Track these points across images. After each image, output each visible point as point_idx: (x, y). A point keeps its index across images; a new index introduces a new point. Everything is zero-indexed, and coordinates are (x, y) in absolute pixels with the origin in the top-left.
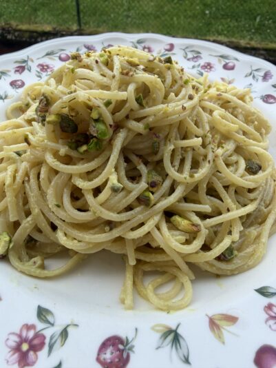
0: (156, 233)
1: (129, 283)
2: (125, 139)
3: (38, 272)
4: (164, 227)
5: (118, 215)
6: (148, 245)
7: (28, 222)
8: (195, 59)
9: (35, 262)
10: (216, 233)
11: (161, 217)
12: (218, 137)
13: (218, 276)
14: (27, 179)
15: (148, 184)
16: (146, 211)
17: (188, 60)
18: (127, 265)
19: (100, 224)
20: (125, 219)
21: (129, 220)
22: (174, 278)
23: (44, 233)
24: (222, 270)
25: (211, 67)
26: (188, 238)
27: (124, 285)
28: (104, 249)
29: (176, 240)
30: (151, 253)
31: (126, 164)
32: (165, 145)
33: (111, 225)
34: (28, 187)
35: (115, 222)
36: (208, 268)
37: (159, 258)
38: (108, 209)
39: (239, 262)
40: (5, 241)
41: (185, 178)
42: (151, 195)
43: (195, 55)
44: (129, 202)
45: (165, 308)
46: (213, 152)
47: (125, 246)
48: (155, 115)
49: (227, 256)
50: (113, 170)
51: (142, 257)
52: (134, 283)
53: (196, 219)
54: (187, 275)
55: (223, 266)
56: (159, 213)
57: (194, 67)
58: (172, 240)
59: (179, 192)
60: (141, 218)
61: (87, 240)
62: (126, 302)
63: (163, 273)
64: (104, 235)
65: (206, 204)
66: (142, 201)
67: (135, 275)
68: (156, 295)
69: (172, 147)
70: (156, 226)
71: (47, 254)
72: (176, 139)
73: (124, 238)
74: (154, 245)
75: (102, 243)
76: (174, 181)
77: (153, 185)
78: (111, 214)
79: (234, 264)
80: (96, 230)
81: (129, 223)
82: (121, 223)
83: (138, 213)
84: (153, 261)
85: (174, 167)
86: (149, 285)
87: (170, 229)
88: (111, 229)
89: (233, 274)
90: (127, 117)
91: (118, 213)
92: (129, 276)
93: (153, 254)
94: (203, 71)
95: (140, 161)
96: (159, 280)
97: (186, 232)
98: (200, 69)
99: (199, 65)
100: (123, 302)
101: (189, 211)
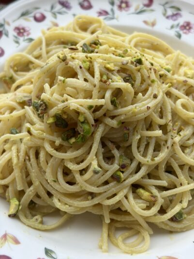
0: (125, 202)
1: (105, 235)
2: (103, 132)
3: (40, 226)
4: (131, 197)
5: (97, 189)
6: (119, 209)
7: (31, 191)
8: (175, 18)
9: (37, 219)
10: (171, 201)
11: (129, 190)
12: (179, 124)
13: (171, 232)
14: (27, 158)
15: (119, 165)
16: (118, 185)
17: (168, 17)
18: (103, 222)
19: (85, 194)
20: (102, 191)
21: (105, 192)
22: (138, 233)
23: (42, 199)
24: (174, 228)
25: (190, 28)
26: (148, 205)
27: (102, 236)
28: (87, 212)
29: (139, 207)
30: (121, 215)
31: (103, 149)
32: (133, 135)
33: (93, 195)
34: (29, 165)
35: (95, 193)
36: (163, 227)
37: (127, 218)
38: (91, 185)
39: (187, 222)
40: (16, 205)
41: (148, 161)
42: (121, 174)
43: (175, 13)
44: (106, 179)
45: (130, 252)
46: (172, 139)
47: (102, 209)
48: (126, 115)
49: (177, 218)
50: (95, 157)
51: (115, 217)
52: (109, 236)
53: (155, 191)
54: (147, 231)
55: (174, 225)
56: (127, 187)
57: (172, 27)
58: (137, 207)
59: (143, 172)
60: (114, 190)
61: (76, 205)
62: (103, 247)
63: (131, 229)
64: (87, 202)
65: (164, 180)
66: (115, 178)
67: (109, 230)
68: (124, 244)
69: (139, 137)
70: (125, 196)
71: (44, 213)
72: (142, 130)
73: (101, 204)
74: (123, 209)
75: (86, 207)
76: (140, 163)
77: (123, 167)
78: (93, 188)
79: (183, 224)
80: (82, 198)
81: (105, 194)
82: (100, 194)
83: (112, 187)
84: (123, 220)
85: (139, 152)
86: (119, 237)
87: (135, 198)
88: (92, 198)
89: (182, 231)
90: (105, 115)
91: (98, 187)
92: (105, 230)
93: (123, 216)
94: (181, 32)
95: (114, 146)
96: (127, 234)
97: (147, 201)
98: (178, 29)
99: (178, 25)
100: (101, 247)
101: (150, 185)
